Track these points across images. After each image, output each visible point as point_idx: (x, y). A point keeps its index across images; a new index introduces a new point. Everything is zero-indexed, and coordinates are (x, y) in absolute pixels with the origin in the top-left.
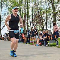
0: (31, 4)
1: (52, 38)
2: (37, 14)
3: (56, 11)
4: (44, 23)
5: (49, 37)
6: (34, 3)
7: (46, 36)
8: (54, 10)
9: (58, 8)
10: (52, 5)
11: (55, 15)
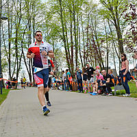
0: (81, 28)
1: (118, 82)
2: (92, 43)
3: (123, 37)
4: (104, 57)
5: (113, 80)
6: (85, 26)
7: (108, 79)
8: (120, 36)
9: (125, 31)
10: (116, 28)
11: (121, 44)
